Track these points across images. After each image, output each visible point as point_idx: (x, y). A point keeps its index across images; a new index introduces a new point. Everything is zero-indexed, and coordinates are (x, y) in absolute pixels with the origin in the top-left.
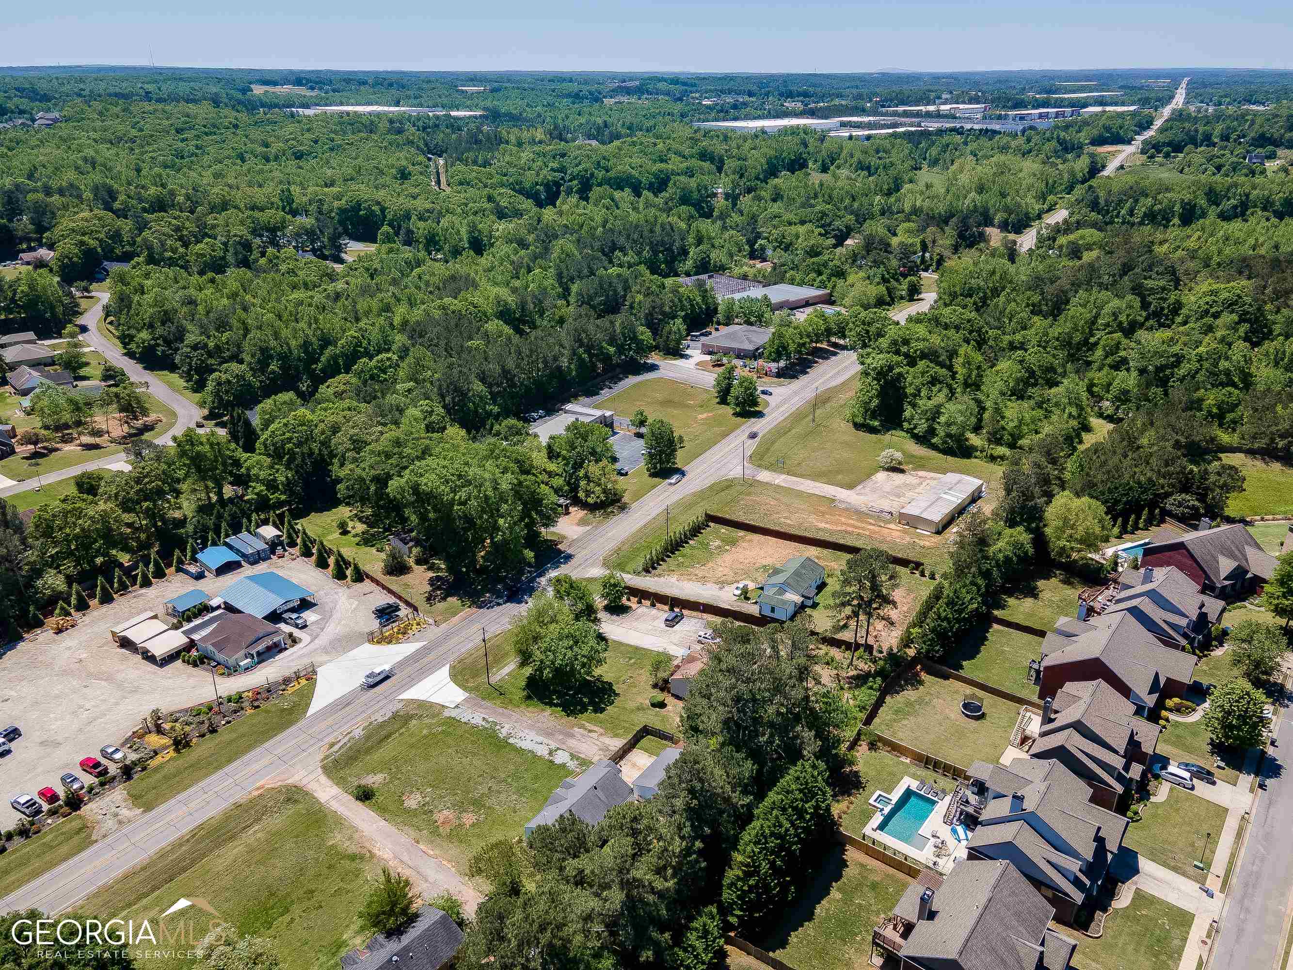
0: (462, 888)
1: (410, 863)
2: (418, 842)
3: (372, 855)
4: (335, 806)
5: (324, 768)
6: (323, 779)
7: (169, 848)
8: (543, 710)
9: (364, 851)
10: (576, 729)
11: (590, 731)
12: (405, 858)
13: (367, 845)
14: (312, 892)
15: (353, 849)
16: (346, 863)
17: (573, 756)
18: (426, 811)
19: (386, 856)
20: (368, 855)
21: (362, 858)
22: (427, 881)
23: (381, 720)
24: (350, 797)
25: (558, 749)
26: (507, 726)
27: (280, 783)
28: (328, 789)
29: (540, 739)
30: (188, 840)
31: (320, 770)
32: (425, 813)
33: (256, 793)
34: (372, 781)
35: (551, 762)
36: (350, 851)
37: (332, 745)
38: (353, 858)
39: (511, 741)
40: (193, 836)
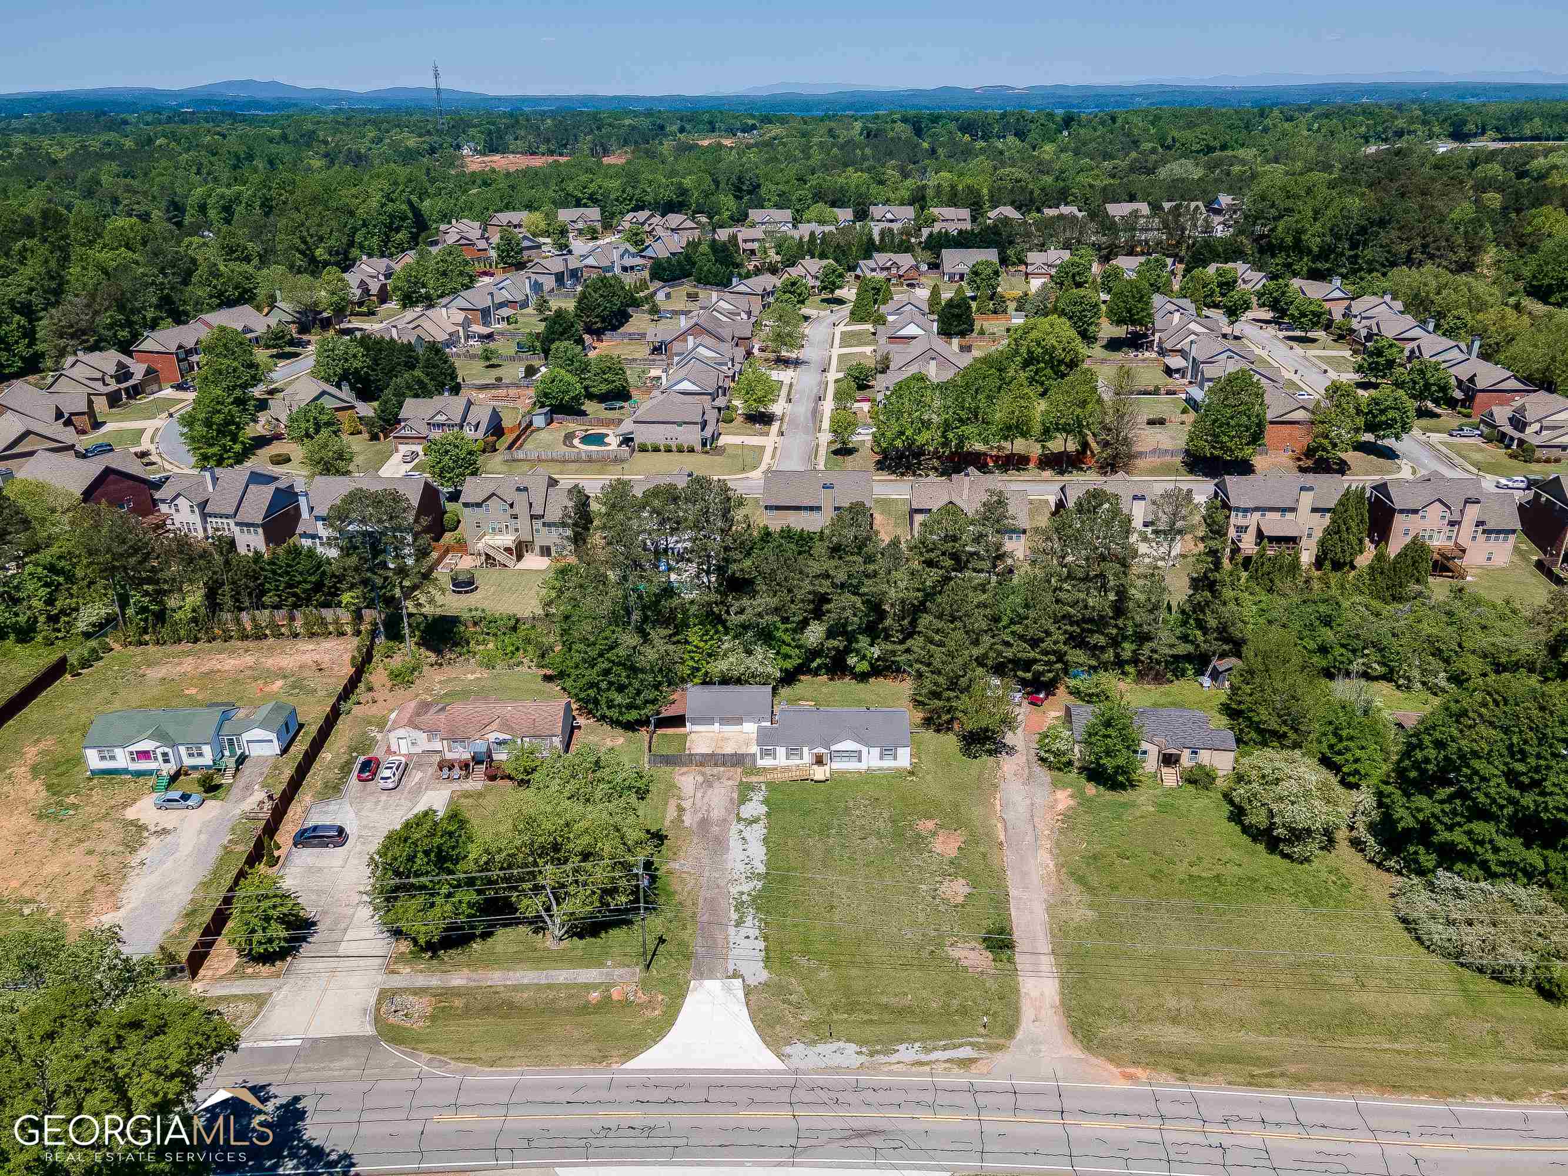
0: (1009, 777)
1: (1030, 832)
2: (1001, 844)
3: (1059, 866)
4: (1047, 962)
5: (1010, 1030)
6: (1027, 1012)
7: (1316, 1085)
8: (670, 872)
9: (1064, 877)
10: (687, 824)
11: (681, 810)
12: (1029, 838)
13: (1053, 881)
14: (1153, 877)
15: (1074, 889)
16: (1094, 880)
17: (743, 800)
18: (956, 867)
19: (1047, 855)
20: (1063, 870)
21: (1072, 874)
22: (1033, 804)
23: (852, 1047)
24: (1018, 958)
25: (739, 819)
26: (734, 890)
27: (1093, 1060)
28: (1034, 994)
29: (734, 843)
30: (1282, 1075)
31: (1020, 1035)
32: (958, 866)
33: (1139, 1072)
34: (972, 955)
35: (768, 815)
36: (1079, 889)
37: (965, 1063)
38: (1081, 880)
39: (762, 869)
40: (1272, 1075)
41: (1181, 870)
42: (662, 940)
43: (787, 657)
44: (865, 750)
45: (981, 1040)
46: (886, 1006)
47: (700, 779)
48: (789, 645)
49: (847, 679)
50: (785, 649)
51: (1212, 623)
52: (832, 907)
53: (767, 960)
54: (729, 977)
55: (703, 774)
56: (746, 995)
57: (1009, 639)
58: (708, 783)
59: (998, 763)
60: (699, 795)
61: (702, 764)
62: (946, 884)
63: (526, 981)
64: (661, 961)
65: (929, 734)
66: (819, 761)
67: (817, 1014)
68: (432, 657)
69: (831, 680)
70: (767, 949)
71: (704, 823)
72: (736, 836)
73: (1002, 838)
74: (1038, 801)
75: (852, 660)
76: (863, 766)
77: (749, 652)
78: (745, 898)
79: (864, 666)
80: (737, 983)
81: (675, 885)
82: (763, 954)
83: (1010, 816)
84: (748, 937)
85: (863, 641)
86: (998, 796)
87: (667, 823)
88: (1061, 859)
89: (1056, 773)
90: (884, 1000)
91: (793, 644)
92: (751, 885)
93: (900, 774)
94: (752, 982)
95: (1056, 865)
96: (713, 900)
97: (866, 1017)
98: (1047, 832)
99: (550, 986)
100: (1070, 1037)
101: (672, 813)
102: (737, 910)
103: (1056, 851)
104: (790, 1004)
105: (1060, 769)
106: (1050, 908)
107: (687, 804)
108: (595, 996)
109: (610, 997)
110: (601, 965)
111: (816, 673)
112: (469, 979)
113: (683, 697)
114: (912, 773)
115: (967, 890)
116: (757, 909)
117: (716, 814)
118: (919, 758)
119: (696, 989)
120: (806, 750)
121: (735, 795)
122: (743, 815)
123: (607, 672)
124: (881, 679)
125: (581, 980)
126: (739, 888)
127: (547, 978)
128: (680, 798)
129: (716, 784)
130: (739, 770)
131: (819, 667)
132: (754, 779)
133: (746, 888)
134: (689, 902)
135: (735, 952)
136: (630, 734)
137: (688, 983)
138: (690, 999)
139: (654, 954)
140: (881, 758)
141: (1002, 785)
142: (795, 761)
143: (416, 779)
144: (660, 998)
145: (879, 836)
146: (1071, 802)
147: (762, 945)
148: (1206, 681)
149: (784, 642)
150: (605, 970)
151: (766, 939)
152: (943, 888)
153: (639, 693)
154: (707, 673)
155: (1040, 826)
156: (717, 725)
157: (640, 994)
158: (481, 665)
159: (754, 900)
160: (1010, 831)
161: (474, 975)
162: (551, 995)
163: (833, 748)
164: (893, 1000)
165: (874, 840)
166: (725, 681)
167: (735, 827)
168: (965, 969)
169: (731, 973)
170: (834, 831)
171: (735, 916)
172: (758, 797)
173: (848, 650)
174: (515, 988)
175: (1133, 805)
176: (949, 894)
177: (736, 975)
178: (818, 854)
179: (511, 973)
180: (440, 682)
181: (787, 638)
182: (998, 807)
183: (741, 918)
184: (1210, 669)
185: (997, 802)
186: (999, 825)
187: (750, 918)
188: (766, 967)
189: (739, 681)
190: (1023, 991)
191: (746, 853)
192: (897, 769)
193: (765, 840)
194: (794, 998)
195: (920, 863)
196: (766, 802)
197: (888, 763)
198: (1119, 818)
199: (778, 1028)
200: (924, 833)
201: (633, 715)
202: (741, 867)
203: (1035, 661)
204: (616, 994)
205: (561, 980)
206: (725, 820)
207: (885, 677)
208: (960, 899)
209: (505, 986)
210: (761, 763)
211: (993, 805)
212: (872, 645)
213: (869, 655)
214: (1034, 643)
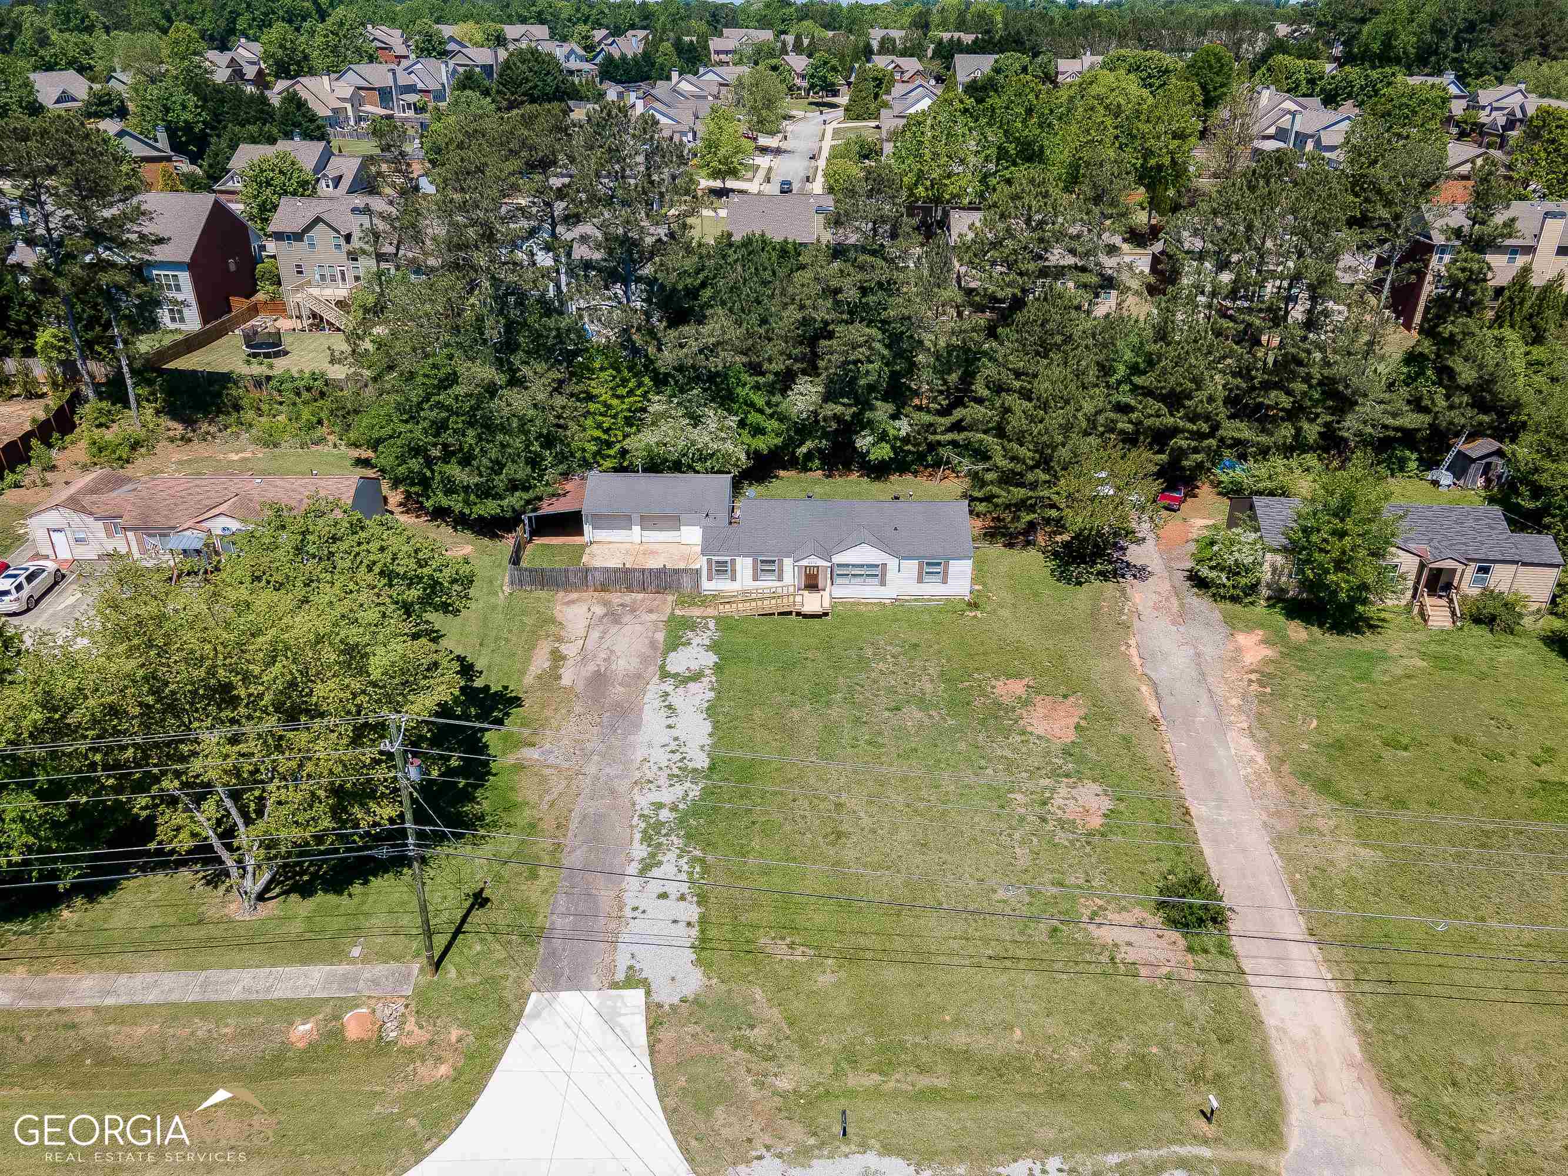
0: (1147, 612)
1: (1205, 698)
2: (1154, 720)
3: (1277, 763)
4: (1305, 958)
6: (1295, 1078)
8: (520, 767)
9: (1292, 782)
10: (566, 681)
11: (557, 657)
12: (1205, 710)
13: (1271, 787)
14: (1468, 782)
15: (1318, 805)
16: (1351, 788)
17: (674, 644)
18: (1076, 761)
19: (1246, 741)
20: (1286, 768)
21: (1305, 775)
22: (1198, 655)
24: (1238, 945)
25: (665, 675)
26: (643, 801)
28: (1299, 1032)
29: (653, 719)
31: (1295, 1140)
32: (1082, 760)
34: (1141, 937)
35: (718, 668)
36: (1328, 804)
38: (1326, 788)
39: (701, 761)
41: (1519, 768)
42: (479, 900)
43: (758, 431)
44: (892, 563)
45: (1206, 1152)
46: (967, 1055)
47: (599, 610)
48: (761, 411)
49: (854, 476)
50: (754, 418)
51: (1467, 374)
52: (839, 835)
53: (702, 946)
54: (614, 985)
55: (606, 603)
56: (652, 1028)
57: (1129, 400)
58: (613, 617)
59: (1123, 591)
60: (595, 635)
61: (604, 588)
62: (1063, 791)
63: (151, 998)
64: (471, 946)
65: (996, 550)
66: (812, 584)
67: (810, 1073)
68: (178, 429)
69: (828, 477)
70: (703, 920)
71: (599, 680)
72: (657, 703)
73: (1154, 709)
74: (1209, 651)
75: (863, 442)
76: (887, 593)
77: (696, 420)
78: (665, 815)
79: (884, 452)
80: (636, 996)
81: (526, 790)
82: (695, 932)
83: (1161, 673)
84: (664, 896)
85: (882, 410)
86: (1132, 642)
87: (529, 679)
88: (1277, 750)
89: (1228, 605)
90: (960, 1039)
91: (769, 411)
92: (679, 790)
93: (951, 607)
94: (667, 996)
95: (1268, 758)
96: (600, 818)
97: (924, 1082)
98: (1235, 701)
99: (202, 1010)
100: (1416, 1145)
101: (540, 662)
102: (646, 838)
103: (1261, 735)
104: (751, 1049)
105: (1234, 599)
106: (1279, 840)
107: (570, 650)
108: (303, 1030)
109: (342, 1030)
110: (335, 953)
111: (802, 465)
112: (23, 993)
113: (582, 487)
114: (974, 605)
115: (1106, 804)
116: (689, 836)
117: (624, 665)
118: (984, 584)
119: (536, 1015)
120: (788, 563)
121: (660, 636)
122: (671, 668)
123: (440, 427)
124: (909, 477)
125: (281, 992)
126: (655, 797)
127: (204, 986)
128: (560, 639)
129: (627, 618)
130: (670, 598)
131: (809, 456)
132: (696, 612)
133: (668, 795)
134: (548, 824)
135: (636, 926)
136: (486, 541)
137: (525, 997)
138: (521, 1038)
139: (458, 931)
140: (920, 580)
141: (1136, 624)
142: (768, 584)
143: (71, 600)
144: (455, 1033)
145: (922, 703)
146: (1268, 652)
147: (692, 911)
148: (1446, 478)
149: (752, 405)
150: (342, 969)
151: (702, 900)
152: (1058, 801)
153: (498, 466)
154: (624, 452)
155: (1220, 690)
156: (636, 529)
157: (411, 1025)
158: (257, 441)
159: (682, 821)
160: (1168, 700)
161: (37, 985)
162: (202, 1028)
163: (837, 559)
164: (981, 1043)
165: (913, 715)
166: (654, 466)
167: (655, 688)
168: (1132, 969)
169: (620, 976)
170: (838, 696)
171: (640, 851)
172: (700, 639)
173: (858, 424)
174: (121, 1015)
175: (1383, 657)
176: (1072, 811)
177: (633, 980)
178: (810, 733)
179: (123, 979)
180: (180, 463)
181: (759, 400)
182: (1136, 660)
183: (652, 856)
184: (1449, 457)
185: (1133, 651)
186: (1144, 688)
187: (671, 856)
188: (698, 962)
189: (677, 467)
190: (1271, 1022)
191: (675, 733)
192: (948, 600)
193: (711, 711)
194: (758, 1035)
195: (1007, 753)
196: (714, 647)
197: (933, 589)
198: (1364, 677)
199: (720, 1112)
200: (1006, 700)
201: (489, 508)
202: (661, 757)
203: (1175, 431)
204: (354, 1027)
205: (235, 993)
206: (638, 676)
207: (915, 473)
208: (1096, 822)
209: (97, 1010)
210: (708, 586)
211: (1128, 658)
212: (895, 417)
213: (892, 432)
214: (1174, 400)
